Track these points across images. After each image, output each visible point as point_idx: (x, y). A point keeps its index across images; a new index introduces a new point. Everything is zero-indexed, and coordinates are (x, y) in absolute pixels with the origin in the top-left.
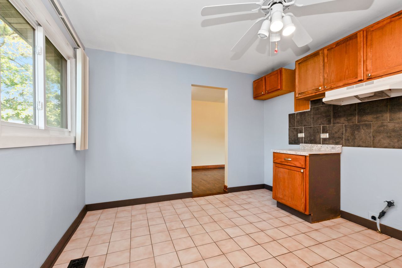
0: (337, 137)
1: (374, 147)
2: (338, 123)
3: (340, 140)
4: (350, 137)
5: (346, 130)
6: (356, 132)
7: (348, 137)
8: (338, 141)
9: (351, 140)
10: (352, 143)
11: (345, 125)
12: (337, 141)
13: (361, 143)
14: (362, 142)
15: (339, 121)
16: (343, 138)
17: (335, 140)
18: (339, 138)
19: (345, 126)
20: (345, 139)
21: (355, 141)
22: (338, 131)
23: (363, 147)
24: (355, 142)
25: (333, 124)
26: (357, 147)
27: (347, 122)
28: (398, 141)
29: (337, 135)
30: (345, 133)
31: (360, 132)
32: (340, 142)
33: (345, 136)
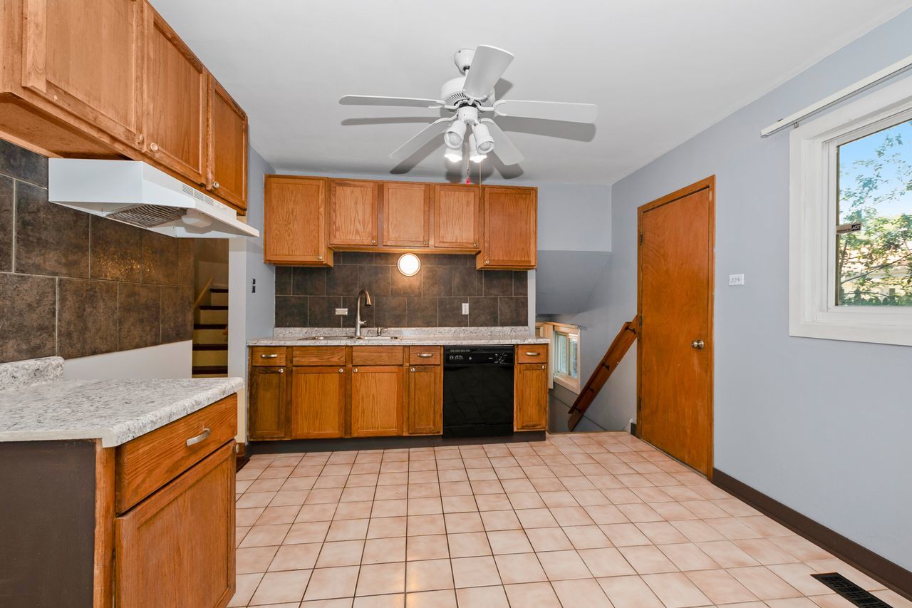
0: (35, 324)
1: (121, 349)
2: (38, 269)
3: (45, 335)
4: (75, 325)
5: (63, 300)
6: (89, 310)
7: (69, 323)
8: (38, 342)
9: (75, 335)
10: (79, 346)
11: (60, 280)
12: (36, 342)
13: (99, 343)
14: (102, 338)
15: (38, 260)
16: (54, 330)
17: (28, 342)
18: (41, 328)
19: (60, 285)
20: (60, 331)
21: (87, 336)
22: (39, 302)
23: (102, 352)
24: (85, 341)
25: (17, 270)
26: (89, 355)
27: (64, 271)
28: (151, 330)
29: (34, 316)
30: (59, 310)
31: (95, 308)
32: (45, 345)
33: (60, 320)
